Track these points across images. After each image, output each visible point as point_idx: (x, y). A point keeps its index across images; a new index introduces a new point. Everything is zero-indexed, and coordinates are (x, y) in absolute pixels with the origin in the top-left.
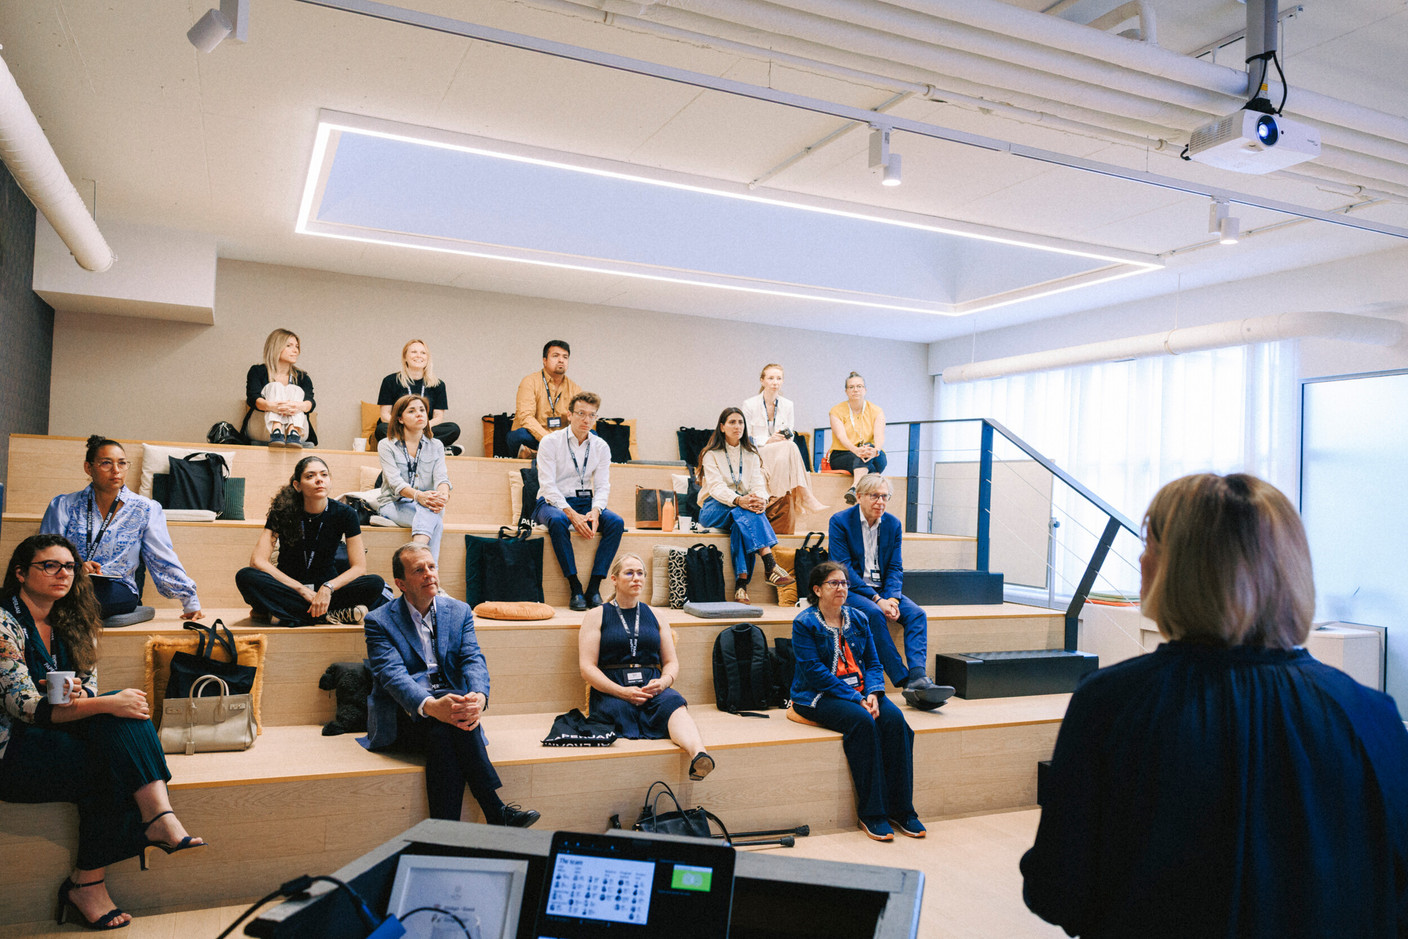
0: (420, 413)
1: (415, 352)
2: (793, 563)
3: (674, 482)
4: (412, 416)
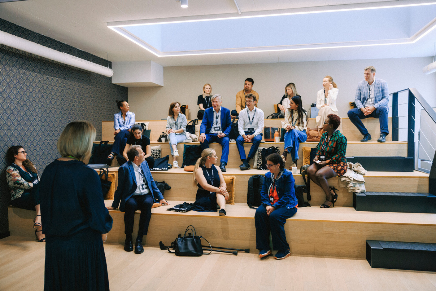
0: (178, 108)
1: (207, 88)
2: (310, 154)
3: (282, 124)
4: (176, 109)
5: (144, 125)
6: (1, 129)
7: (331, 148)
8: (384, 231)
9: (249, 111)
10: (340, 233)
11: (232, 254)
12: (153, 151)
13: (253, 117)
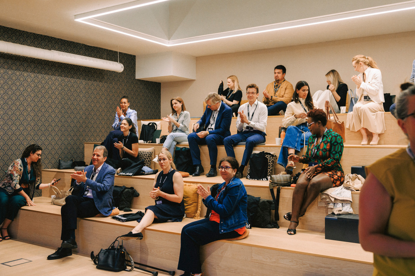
5: (155, 125)
6: (1, 129)
7: (324, 152)
8: (325, 267)
9: (250, 106)
10: (271, 264)
11: (151, 274)
12: (144, 153)
13: (253, 113)
